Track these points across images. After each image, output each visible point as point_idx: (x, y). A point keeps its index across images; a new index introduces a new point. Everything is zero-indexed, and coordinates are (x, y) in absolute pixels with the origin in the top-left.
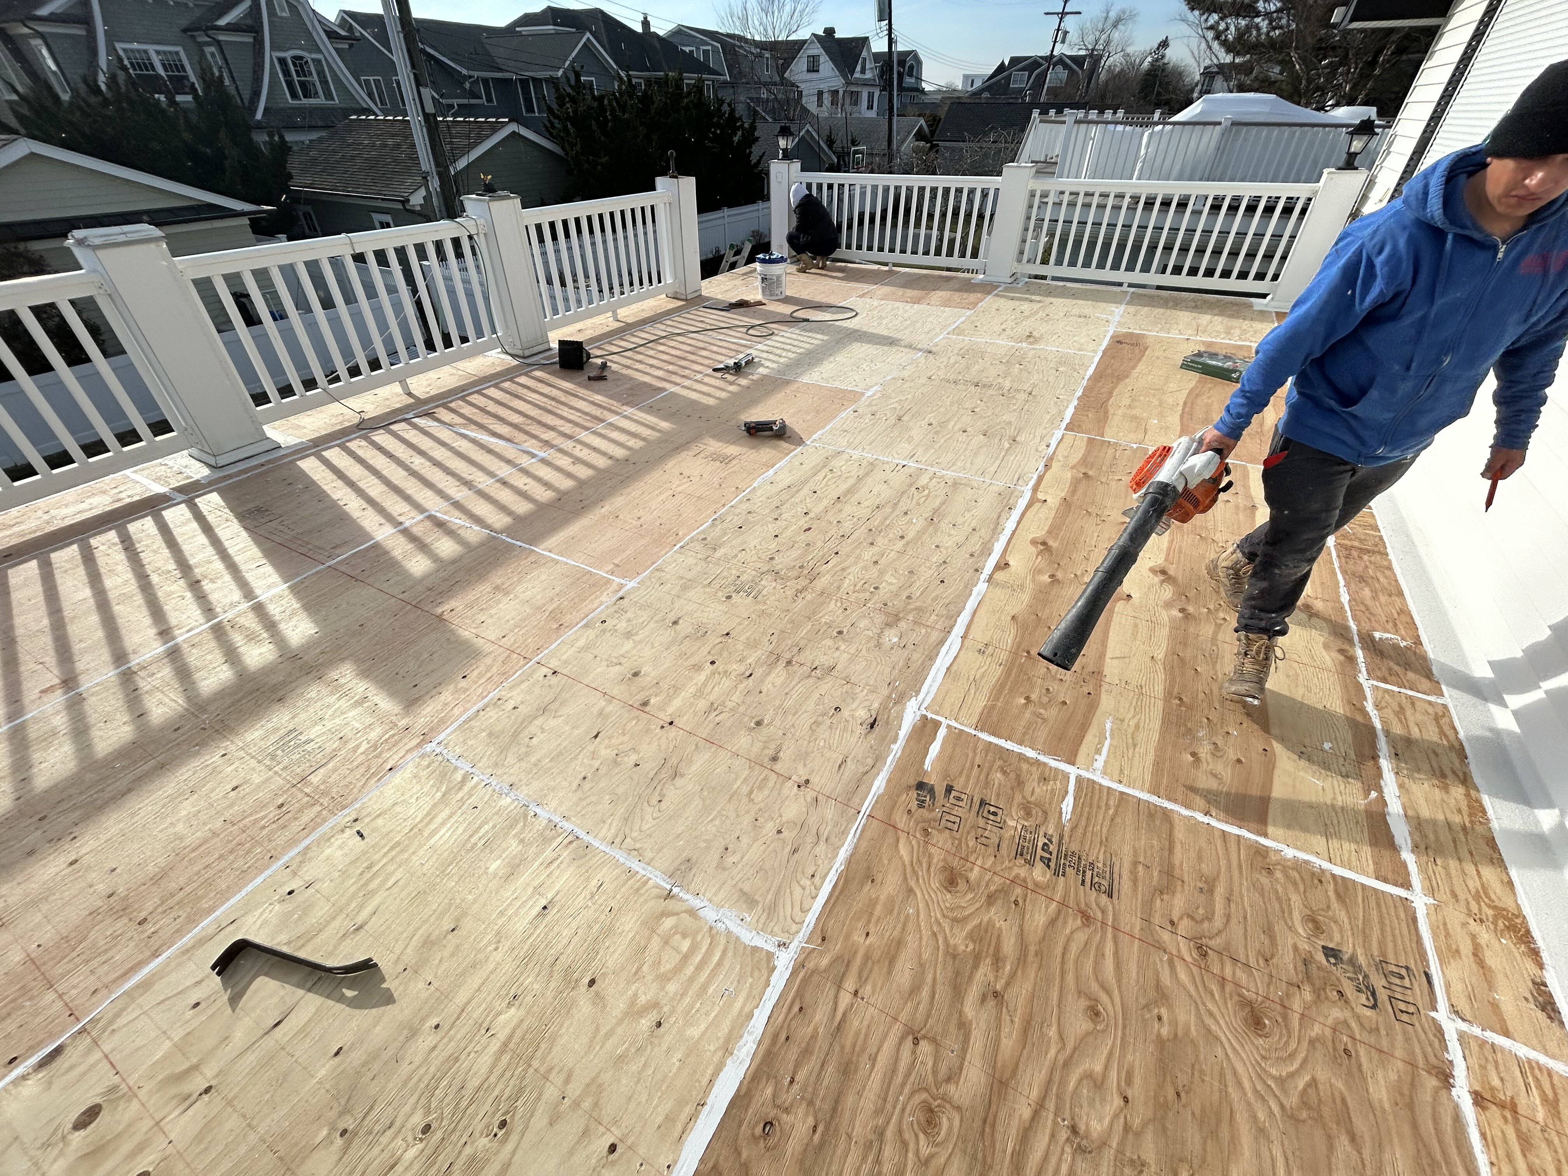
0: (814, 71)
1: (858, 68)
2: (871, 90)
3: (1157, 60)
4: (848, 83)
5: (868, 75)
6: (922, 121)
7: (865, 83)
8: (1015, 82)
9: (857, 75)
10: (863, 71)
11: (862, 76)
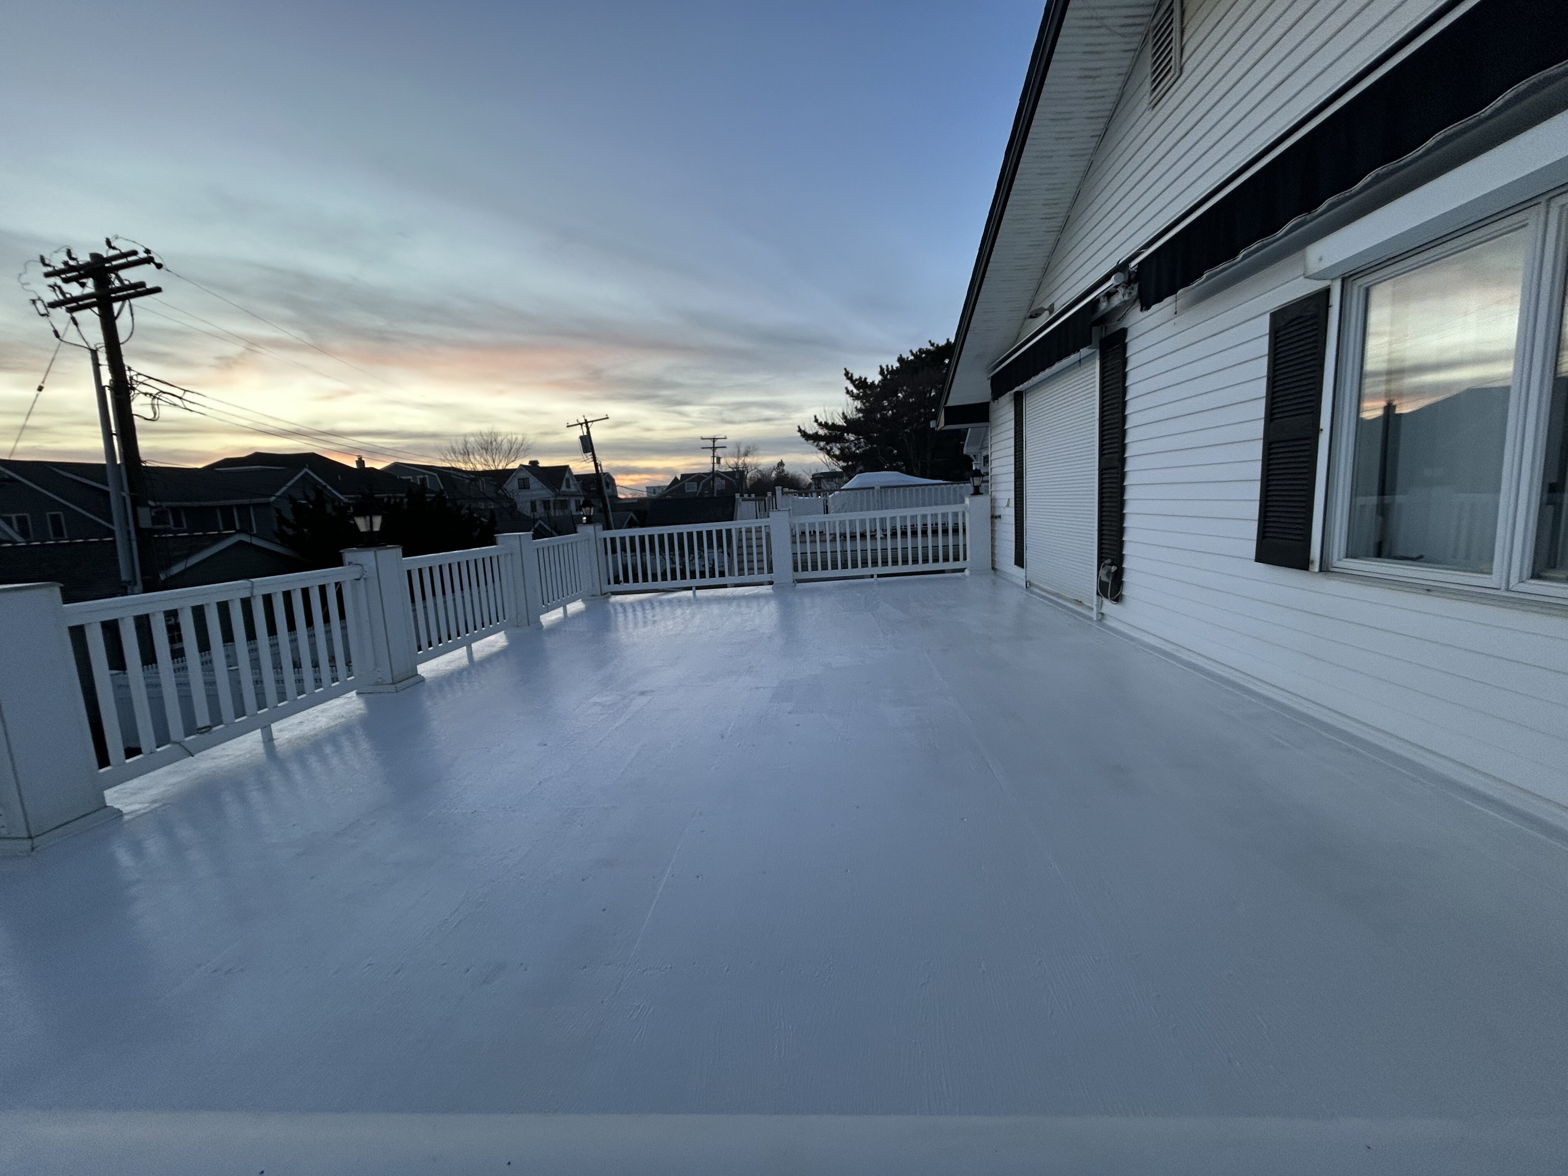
0: (525, 488)
1: (564, 484)
2: (577, 498)
3: (780, 472)
4: (556, 496)
5: (573, 489)
6: (632, 514)
7: (573, 495)
8: (688, 489)
9: (564, 488)
10: (568, 486)
11: (567, 490)
